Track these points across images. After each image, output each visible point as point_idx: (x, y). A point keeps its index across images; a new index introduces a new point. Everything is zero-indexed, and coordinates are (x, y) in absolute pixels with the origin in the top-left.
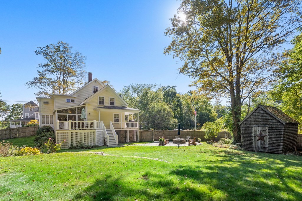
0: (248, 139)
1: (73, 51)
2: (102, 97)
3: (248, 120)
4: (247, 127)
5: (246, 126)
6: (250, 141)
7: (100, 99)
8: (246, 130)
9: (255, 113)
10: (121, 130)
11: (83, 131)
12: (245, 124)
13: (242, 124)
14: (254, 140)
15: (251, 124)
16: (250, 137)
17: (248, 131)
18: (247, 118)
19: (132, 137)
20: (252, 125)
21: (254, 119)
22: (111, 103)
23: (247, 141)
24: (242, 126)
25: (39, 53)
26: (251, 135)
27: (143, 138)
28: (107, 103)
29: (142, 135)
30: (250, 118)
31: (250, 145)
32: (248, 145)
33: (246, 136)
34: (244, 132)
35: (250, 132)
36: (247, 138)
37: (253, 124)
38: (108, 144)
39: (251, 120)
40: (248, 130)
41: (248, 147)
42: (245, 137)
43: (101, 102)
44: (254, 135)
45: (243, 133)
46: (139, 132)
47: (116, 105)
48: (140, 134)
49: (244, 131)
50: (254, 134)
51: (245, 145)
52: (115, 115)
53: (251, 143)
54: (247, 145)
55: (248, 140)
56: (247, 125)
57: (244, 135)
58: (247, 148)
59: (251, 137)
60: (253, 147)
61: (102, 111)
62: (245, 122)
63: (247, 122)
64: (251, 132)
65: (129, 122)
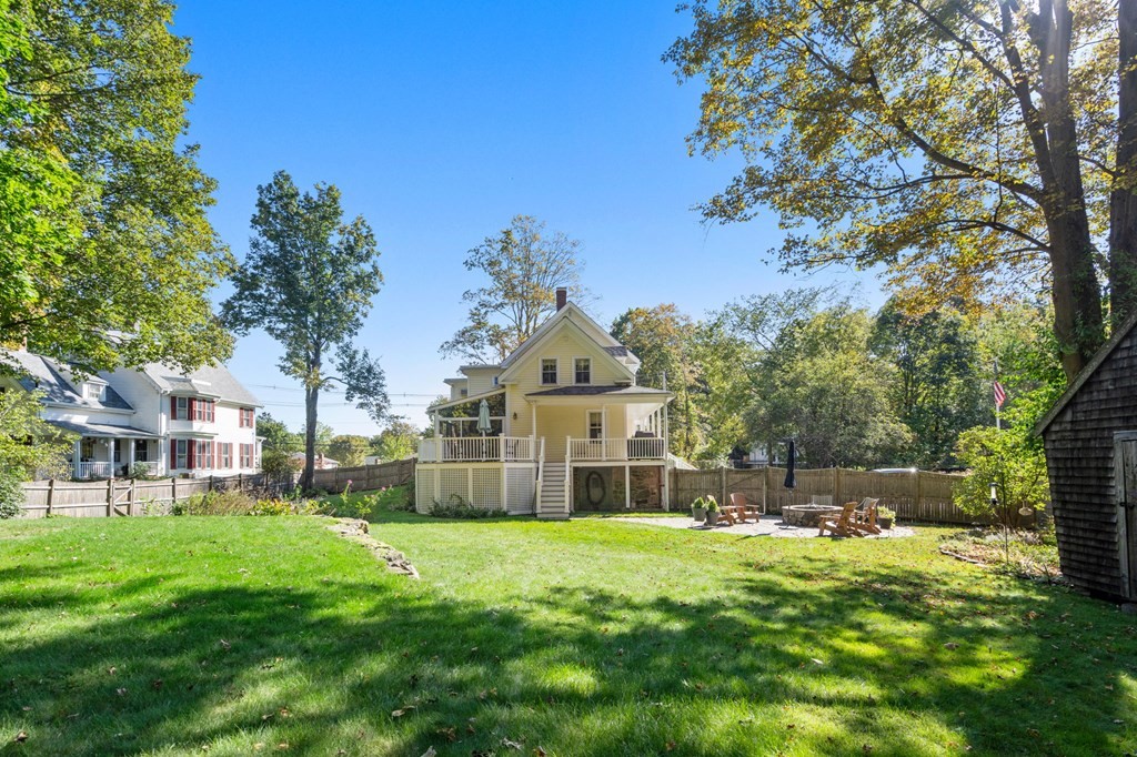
0: (1085, 521)
1: (546, 234)
2: (551, 361)
3: (1085, 398)
4: (1079, 444)
5: (1076, 440)
6: (1098, 532)
7: (545, 368)
8: (1075, 464)
9: (1125, 354)
10: (612, 467)
11: (470, 467)
12: (1069, 427)
13: (1055, 428)
14: (1122, 530)
15: (1106, 424)
16: (1102, 505)
17: (1086, 473)
18: (1082, 390)
19: (656, 491)
20: (1111, 429)
21: (1118, 394)
22: (578, 375)
23: (1080, 533)
24: (1054, 437)
25: (473, 265)
26: (1105, 496)
27: (682, 496)
28: (566, 376)
29: (680, 486)
30: (1095, 387)
31: (1098, 557)
32: (1088, 555)
33: (1075, 498)
34: (1067, 477)
35: (1099, 478)
36: (1081, 516)
37: (1116, 423)
38: (539, 511)
39: (1103, 396)
40: (1084, 464)
41: (1087, 572)
42: (1070, 507)
43: (549, 374)
44: (1121, 498)
45: (1062, 482)
46: (670, 474)
47: (593, 382)
48: (672, 480)
49: (1067, 469)
50: (1120, 488)
51: (1073, 557)
52: (592, 415)
53: (1108, 545)
54: (1083, 558)
55: (1087, 526)
56: (1082, 435)
57: (1067, 498)
58: (1085, 576)
59: (1106, 510)
60: (1115, 573)
61: (539, 404)
62: (1068, 417)
63: (1080, 417)
64: (1102, 473)
65: (636, 436)
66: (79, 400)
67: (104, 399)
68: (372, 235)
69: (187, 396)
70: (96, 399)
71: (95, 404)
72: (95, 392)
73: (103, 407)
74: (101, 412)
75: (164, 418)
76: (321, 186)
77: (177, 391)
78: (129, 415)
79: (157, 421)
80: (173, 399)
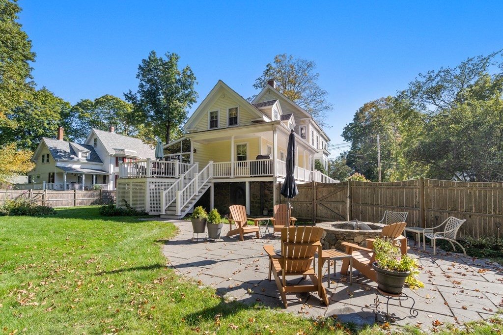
7: (212, 118)
65: (257, 158)
66: (76, 158)
67: (89, 158)
68: (193, 74)
69: (122, 156)
70: (85, 158)
71: (84, 160)
72: (85, 155)
73: (87, 162)
74: (86, 163)
75: (112, 166)
76: (168, 54)
77: (118, 154)
78: (102, 165)
79: (109, 168)
80: (117, 158)
